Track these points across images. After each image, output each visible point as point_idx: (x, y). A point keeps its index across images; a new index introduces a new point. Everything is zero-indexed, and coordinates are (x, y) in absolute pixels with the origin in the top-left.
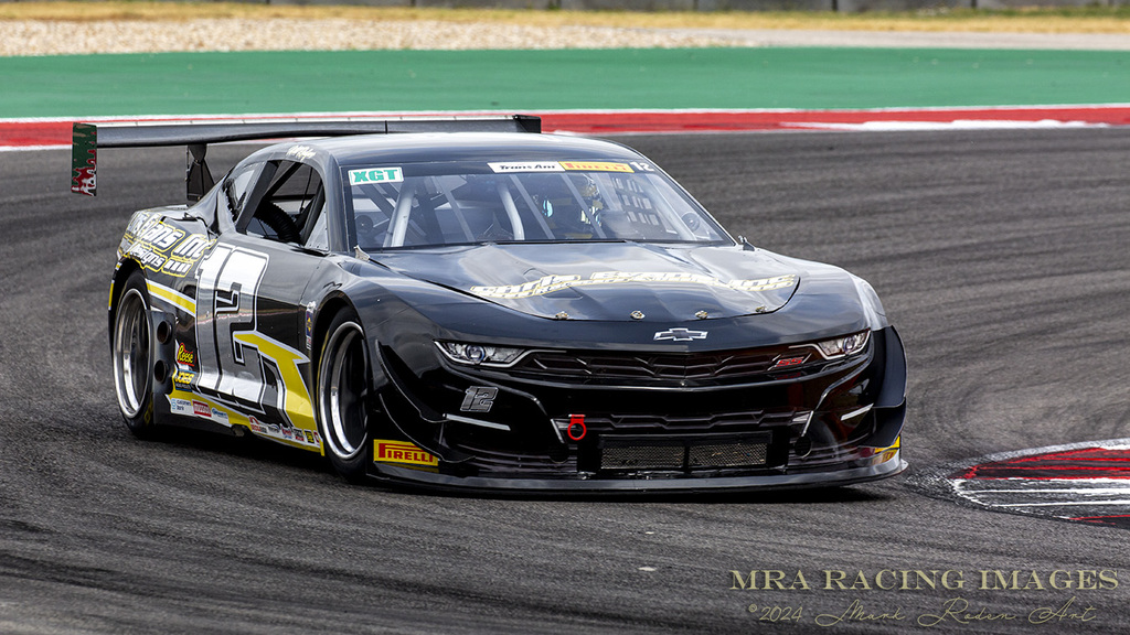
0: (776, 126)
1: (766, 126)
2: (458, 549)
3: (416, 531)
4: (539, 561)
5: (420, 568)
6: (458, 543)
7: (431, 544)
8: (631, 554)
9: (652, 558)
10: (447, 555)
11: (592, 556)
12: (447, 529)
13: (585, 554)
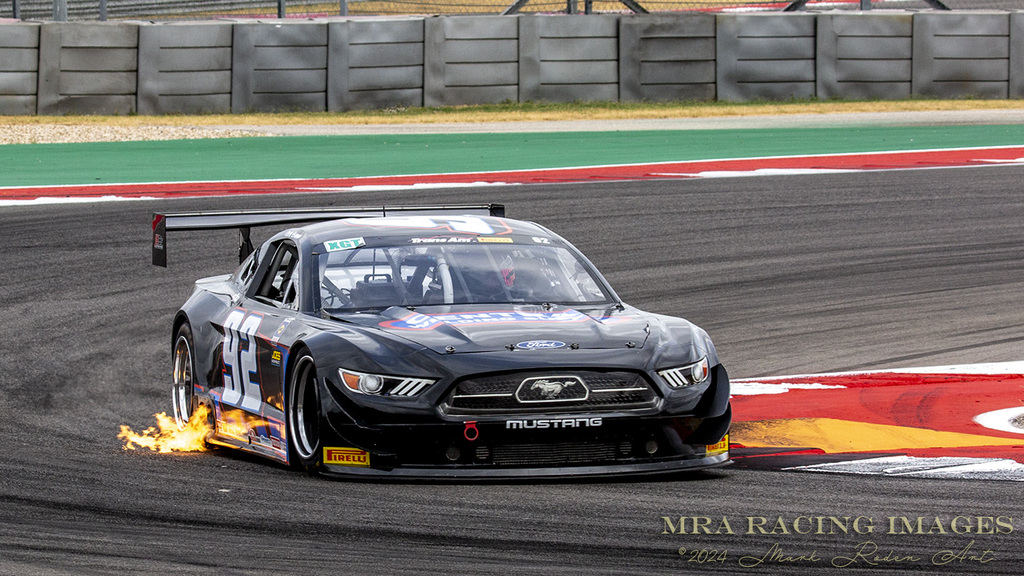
0: (292, 190)
1: (285, 190)
2: (93, 480)
3: (63, 468)
4: (150, 487)
5: (68, 493)
6: (93, 476)
7: (75, 478)
8: (212, 481)
9: (227, 483)
10: (86, 484)
11: (185, 483)
12: (83, 467)
13: (180, 481)
